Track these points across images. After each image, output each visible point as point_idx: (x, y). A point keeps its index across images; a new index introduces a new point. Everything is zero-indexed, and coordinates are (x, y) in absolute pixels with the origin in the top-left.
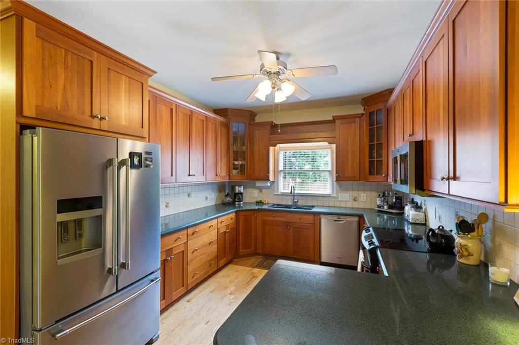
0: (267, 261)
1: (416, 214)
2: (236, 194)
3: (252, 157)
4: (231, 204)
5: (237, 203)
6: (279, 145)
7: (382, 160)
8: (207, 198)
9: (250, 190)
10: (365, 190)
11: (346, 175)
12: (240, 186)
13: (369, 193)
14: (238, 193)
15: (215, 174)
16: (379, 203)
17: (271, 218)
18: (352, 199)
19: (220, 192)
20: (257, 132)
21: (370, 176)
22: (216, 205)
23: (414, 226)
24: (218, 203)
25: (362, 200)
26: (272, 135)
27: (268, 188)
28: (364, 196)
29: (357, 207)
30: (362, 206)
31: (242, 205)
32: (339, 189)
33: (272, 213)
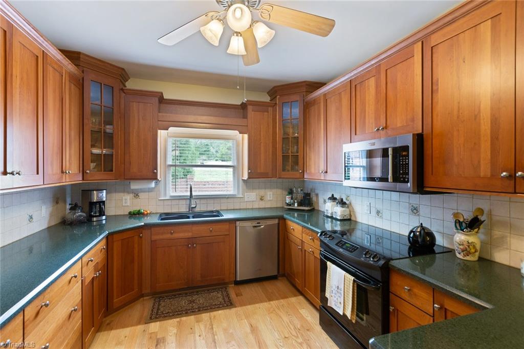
0: (163, 304)
1: (344, 211)
2: (92, 204)
3: (127, 143)
4: (85, 222)
5: (95, 219)
6: (171, 129)
7: (298, 155)
8: (31, 217)
9: (116, 196)
10: (271, 188)
11: (259, 171)
12: (100, 190)
13: (275, 191)
14: (96, 202)
15: (59, 171)
16: (288, 201)
17: (169, 236)
18: (259, 198)
19: (57, 203)
20: (135, 104)
21: (283, 173)
22: (48, 228)
23: (342, 222)
24: (53, 223)
25: (269, 199)
26: (160, 112)
27: (150, 190)
28: (270, 195)
29: (264, 207)
30: (268, 205)
31: (104, 222)
32: (245, 187)
33: (169, 228)
